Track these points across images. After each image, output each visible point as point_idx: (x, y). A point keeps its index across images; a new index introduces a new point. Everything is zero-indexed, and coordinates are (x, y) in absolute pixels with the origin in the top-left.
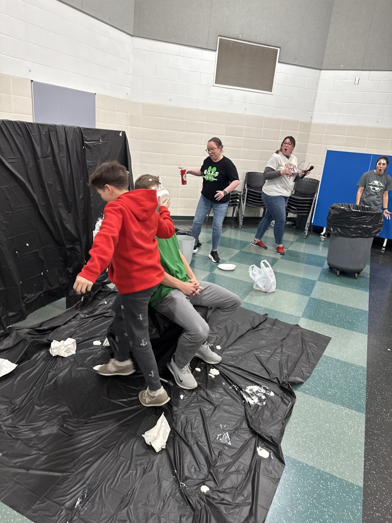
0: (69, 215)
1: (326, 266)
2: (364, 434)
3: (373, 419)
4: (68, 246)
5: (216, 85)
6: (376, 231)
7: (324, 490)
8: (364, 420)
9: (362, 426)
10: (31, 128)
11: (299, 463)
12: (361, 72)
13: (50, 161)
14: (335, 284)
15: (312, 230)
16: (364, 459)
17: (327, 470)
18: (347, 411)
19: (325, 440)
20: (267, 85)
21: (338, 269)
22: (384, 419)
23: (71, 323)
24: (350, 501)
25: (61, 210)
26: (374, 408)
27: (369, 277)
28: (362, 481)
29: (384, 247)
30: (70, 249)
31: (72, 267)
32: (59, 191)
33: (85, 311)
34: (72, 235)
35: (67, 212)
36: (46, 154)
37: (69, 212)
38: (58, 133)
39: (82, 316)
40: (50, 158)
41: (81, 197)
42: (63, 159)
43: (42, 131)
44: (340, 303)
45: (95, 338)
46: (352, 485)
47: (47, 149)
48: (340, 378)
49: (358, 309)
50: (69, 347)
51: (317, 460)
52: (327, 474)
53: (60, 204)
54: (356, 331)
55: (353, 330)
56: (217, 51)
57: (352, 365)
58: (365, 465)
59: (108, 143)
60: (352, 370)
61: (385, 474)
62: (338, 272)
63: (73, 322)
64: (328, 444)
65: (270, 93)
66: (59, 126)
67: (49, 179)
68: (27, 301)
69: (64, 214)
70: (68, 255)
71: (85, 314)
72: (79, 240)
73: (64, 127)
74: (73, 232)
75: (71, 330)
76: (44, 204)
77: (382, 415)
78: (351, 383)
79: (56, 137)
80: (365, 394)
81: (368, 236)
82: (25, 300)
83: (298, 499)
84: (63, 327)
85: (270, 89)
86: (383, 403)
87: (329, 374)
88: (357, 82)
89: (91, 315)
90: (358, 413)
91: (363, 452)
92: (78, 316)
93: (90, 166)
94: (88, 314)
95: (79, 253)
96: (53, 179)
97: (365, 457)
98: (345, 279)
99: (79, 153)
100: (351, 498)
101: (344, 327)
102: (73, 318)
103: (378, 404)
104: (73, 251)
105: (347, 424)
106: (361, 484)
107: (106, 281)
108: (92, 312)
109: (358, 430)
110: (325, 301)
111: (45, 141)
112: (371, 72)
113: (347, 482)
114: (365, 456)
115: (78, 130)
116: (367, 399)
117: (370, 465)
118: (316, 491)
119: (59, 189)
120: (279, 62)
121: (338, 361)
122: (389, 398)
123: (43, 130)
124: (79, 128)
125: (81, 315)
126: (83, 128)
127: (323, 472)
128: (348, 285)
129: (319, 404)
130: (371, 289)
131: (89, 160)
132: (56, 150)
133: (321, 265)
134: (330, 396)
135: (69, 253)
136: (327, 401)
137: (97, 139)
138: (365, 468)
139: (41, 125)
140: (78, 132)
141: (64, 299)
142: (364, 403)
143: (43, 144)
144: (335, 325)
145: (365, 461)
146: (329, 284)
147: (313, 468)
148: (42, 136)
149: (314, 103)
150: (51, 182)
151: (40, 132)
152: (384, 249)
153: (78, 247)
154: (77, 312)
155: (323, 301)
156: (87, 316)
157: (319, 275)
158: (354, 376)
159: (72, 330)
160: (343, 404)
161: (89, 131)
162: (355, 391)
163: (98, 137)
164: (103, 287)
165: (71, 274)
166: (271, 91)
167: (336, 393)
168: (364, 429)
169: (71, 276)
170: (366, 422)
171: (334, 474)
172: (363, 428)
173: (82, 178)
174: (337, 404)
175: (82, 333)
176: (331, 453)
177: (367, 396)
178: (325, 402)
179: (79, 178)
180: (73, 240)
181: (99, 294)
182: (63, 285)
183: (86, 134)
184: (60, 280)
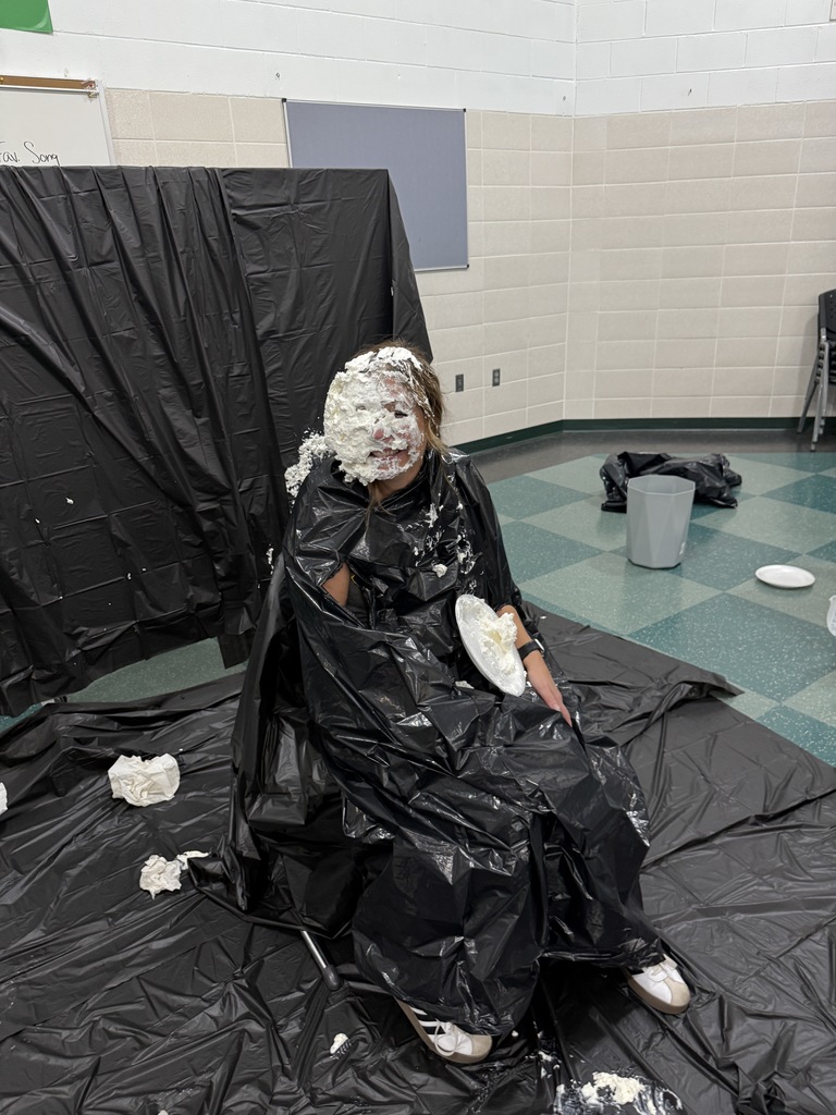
0: (200, 421)
4: (202, 506)
10: (35, 183)
13: (114, 274)
25: (168, 410)
30: (209, 514)
31: (222, 562)
32: (159, 357)
34: (210, 477)
35: (189, 413)
36: (99, 255)
37: (196, 415)
38: (131, 190)
40: (116, 264)
41: (236, 371)
42: (157, 265)
43: (75, 189)
47: (101, 238)
50: (154, 779)
53: (163, 392)
59: (322, 207)
66: (136, 171)
67: (120, 324)
68: (86, 643)
69: (180, 419)
70: (206, 528)
72: (230, 491)
73: (154, 174)
74: (213, 469)
76: (109, 393)
79: (128, 203)
82: (81, 641)
93: (258, 279)
95: (234, 524)
96: (131, 325)
99: (215, 245)
104: (221, 520)
111: (89, 219)
115: (203, 178)
119: (158, 352)
123: (80, 188)
124: (210, 173)
126: (223, 170)
131: (255, 262)
132: (131, 240)
135: (207, 525)
137: (283, 201)
139: (69, 170)
140: (206, 186)
141: (212, 643)
143: (83, 226)
148: (77, 202)
150: (126, 334)
151: (68, 191)
153: (229, 509)
163: (280, 195)
165: (225, 579)
169: (223, 585)
173: (237, 317)
179: (226, 318)
180: (214, 490)
182: (201, 606)
183: (235, 188)
184: (191, 594)
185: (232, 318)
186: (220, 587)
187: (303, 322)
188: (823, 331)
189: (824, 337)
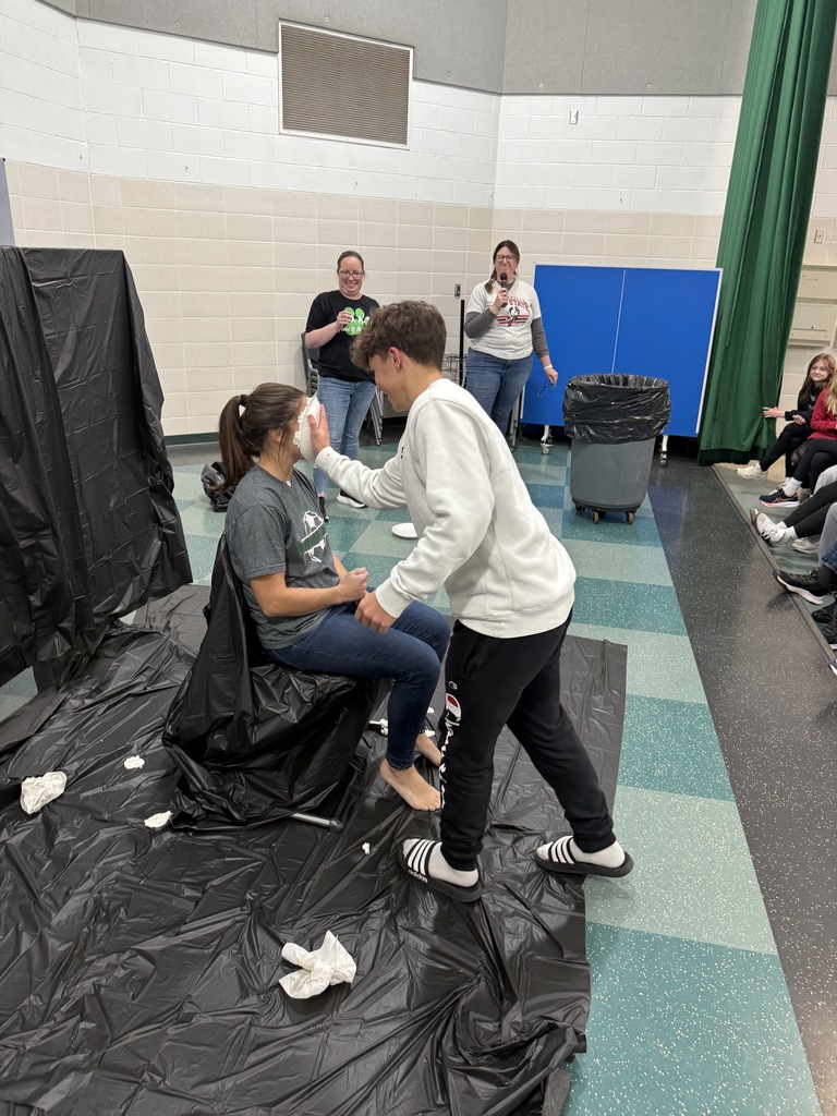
0: (17, 466)
1: (569, 505)
2: (745, 844)
3: (752, 808)
4: (23, 544)
5: (286, 131)
6: (660, 423)
7: (712, 981)
8: (738, 815)
9: (736, 828)
11: (649, 936)
12: (580, 98)
14: (596, 540)
15: (520, 433)
16: (761, 897)
17: (705, 938)
18: (701, 802)
19: (682, 875)
20: (395, 130)
21: (594, 509)
22: (770, 804)
23: (52, 727)
24: (766, 991)
26: (747, 786)
27: (652, 516)
28: (773, 942)
29: (664, 453)
30: (30, 549)
31: (38, 592)
33: (82, 691)
34: (32, 515)
35: (10, 460)
37: (15, 461)
39: (76, 703)
41: (39, 420)
44: (618, 578)
45: (126, 752)
46: (758, 955)
48: (667, 737)
49: (654, 586)
51: (681, 920)
52: (707, 945)
54: (665, 632)
55: (659, 631)
56: (280, 54)
57: (681, 704)
58: (768, 909)
59: (86, 280)
60: (683, 714)
61: (808, 917)
62: (596, 515)
63: (59, 724)
64: (689, 881)
65: (405, 147)
69: (5, 466)
70: (26, 564)
71: (83, 697)
72: (50, 525)
74: (32, 507)
75: (58, 743)
77: (764, 797)
78: (692, 742)
80: (721, 760)
81: (645, 436)
83: (671, 1016)
84: (36, 739)
85: (401, 137)
86: (758, 771)
87: (645, 731)
88: (573, 119)
89: (99, 697)
90: (722, 803)
91: (756, 882)
92: (67, 706)
93: (49, 340)
94: (89, 697)
95: (52, 555)
97: (763, 892)
98: (611, 528)
99: (22, 311)
100: (766, 985)
101: (640, 628)
102: (55, 713)
103: (750, 776)
104: (38, 554)
105: (710, 829)
106: (773, 950)
107: (117, 610)
108: (98, 690)
109: (732, 837)
110: (590, 580)
112: (600, 98)
113: (747, 952)
114: (761, 888)
115: (13, 256)
116: (730, 770)
117: (777, 904)
118: (699, 988)
120: (414, 78)
121: (652, 700)
122: (766, 760)
124: (16, 251)
125: (71, 701)
126: (24, 249)
127: (699, 943)
128: (621, 538)
129: (647, 799)
130: (665, 541)
131: (47, 326)
133: (558, 504)
134: (660, 778)
135: (27, 561)
136: (659, 790)
137: (63, 275)
138: (769, 914)
140: (15, 262)
141: (29, 672)
142: (727, 779)
144: (622, 626)
145: (765, 900)
146: (585, 543)
147: (678, 940)
149: (494, 166)
152: (665, 456)
153: (47, 543)
154: (62, 697)
155: (585, 579)
156: (88, 702)
157: (561, 526)
158: (690, 725)
159: (62, 742)
160: (690, 791)
161: (39, 256)
162: (703, 758)
163: (63, 269)
164: (113, 626)
165: (39, 609)
166: (404, 141)
167: (670, 770)
168: (743, 835)
169: (37, 615)
170: (743, 819)
171: (720, 942)
172: (739, 833)
173: (38, 373)
174: (679, 792)
175: (90, 746)
176: (700, 899)
177: (726, 765)
178: (658, 794)
179: (30, 374)
180: (34, 528)
181: (107, 642)
182: (25, 637)
183: (32, 265)
184: (15, 628)
185: (35, 375)
186: (34, 617)
187: (77, 374)
188: (309, 361)
189: (310, 366)
